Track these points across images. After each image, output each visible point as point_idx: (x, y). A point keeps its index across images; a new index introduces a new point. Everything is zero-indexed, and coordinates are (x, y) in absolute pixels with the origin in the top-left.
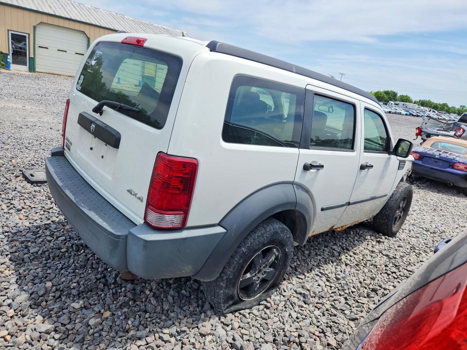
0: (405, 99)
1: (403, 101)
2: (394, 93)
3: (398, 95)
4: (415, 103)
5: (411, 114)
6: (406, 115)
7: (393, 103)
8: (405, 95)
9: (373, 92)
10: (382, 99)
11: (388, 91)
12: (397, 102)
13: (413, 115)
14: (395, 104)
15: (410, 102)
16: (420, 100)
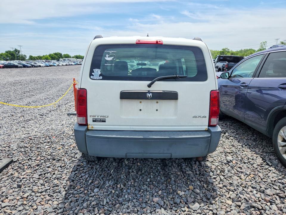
0: (67, 56)
1: (66, 57)
2: (60, 54)
3: (63, 55)
4: (73, 57)
5: (77, 64)
6: (75, 65)
7: (62, 59)
8: (66, 54)
9: (47, 55)
10: (55, 58)
11: (56, 53)
12: (64, 59)
13: (78, 64)
14: (63, 60)
15: (70, 58)
16: (75, 56)
